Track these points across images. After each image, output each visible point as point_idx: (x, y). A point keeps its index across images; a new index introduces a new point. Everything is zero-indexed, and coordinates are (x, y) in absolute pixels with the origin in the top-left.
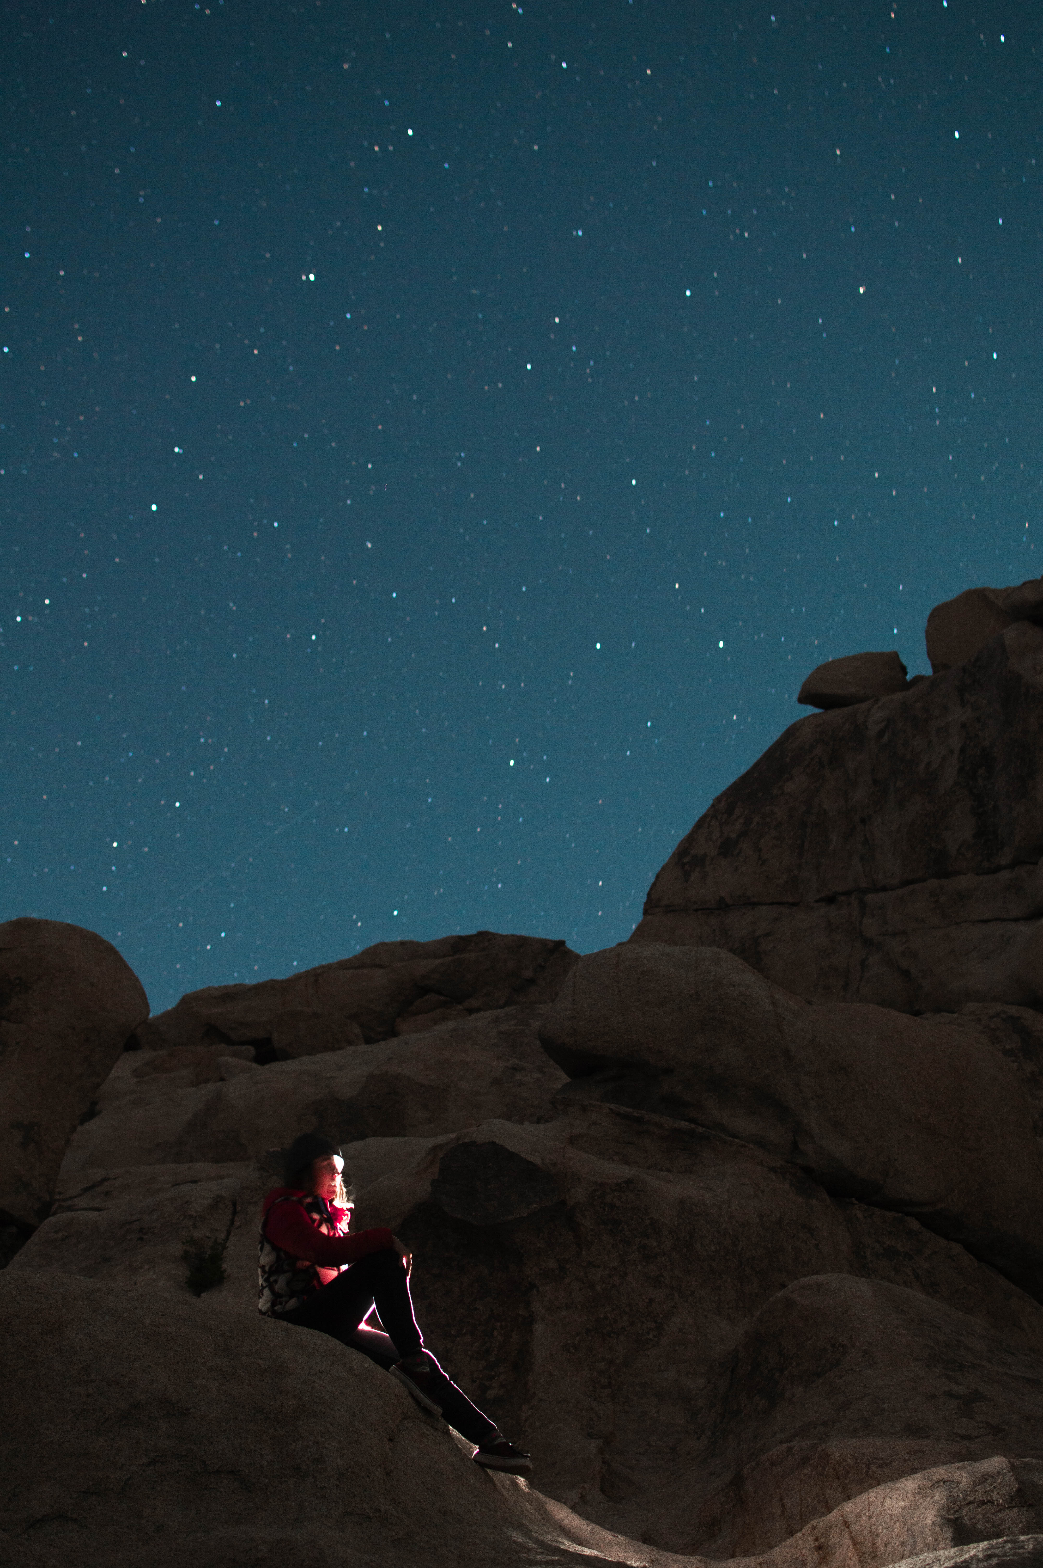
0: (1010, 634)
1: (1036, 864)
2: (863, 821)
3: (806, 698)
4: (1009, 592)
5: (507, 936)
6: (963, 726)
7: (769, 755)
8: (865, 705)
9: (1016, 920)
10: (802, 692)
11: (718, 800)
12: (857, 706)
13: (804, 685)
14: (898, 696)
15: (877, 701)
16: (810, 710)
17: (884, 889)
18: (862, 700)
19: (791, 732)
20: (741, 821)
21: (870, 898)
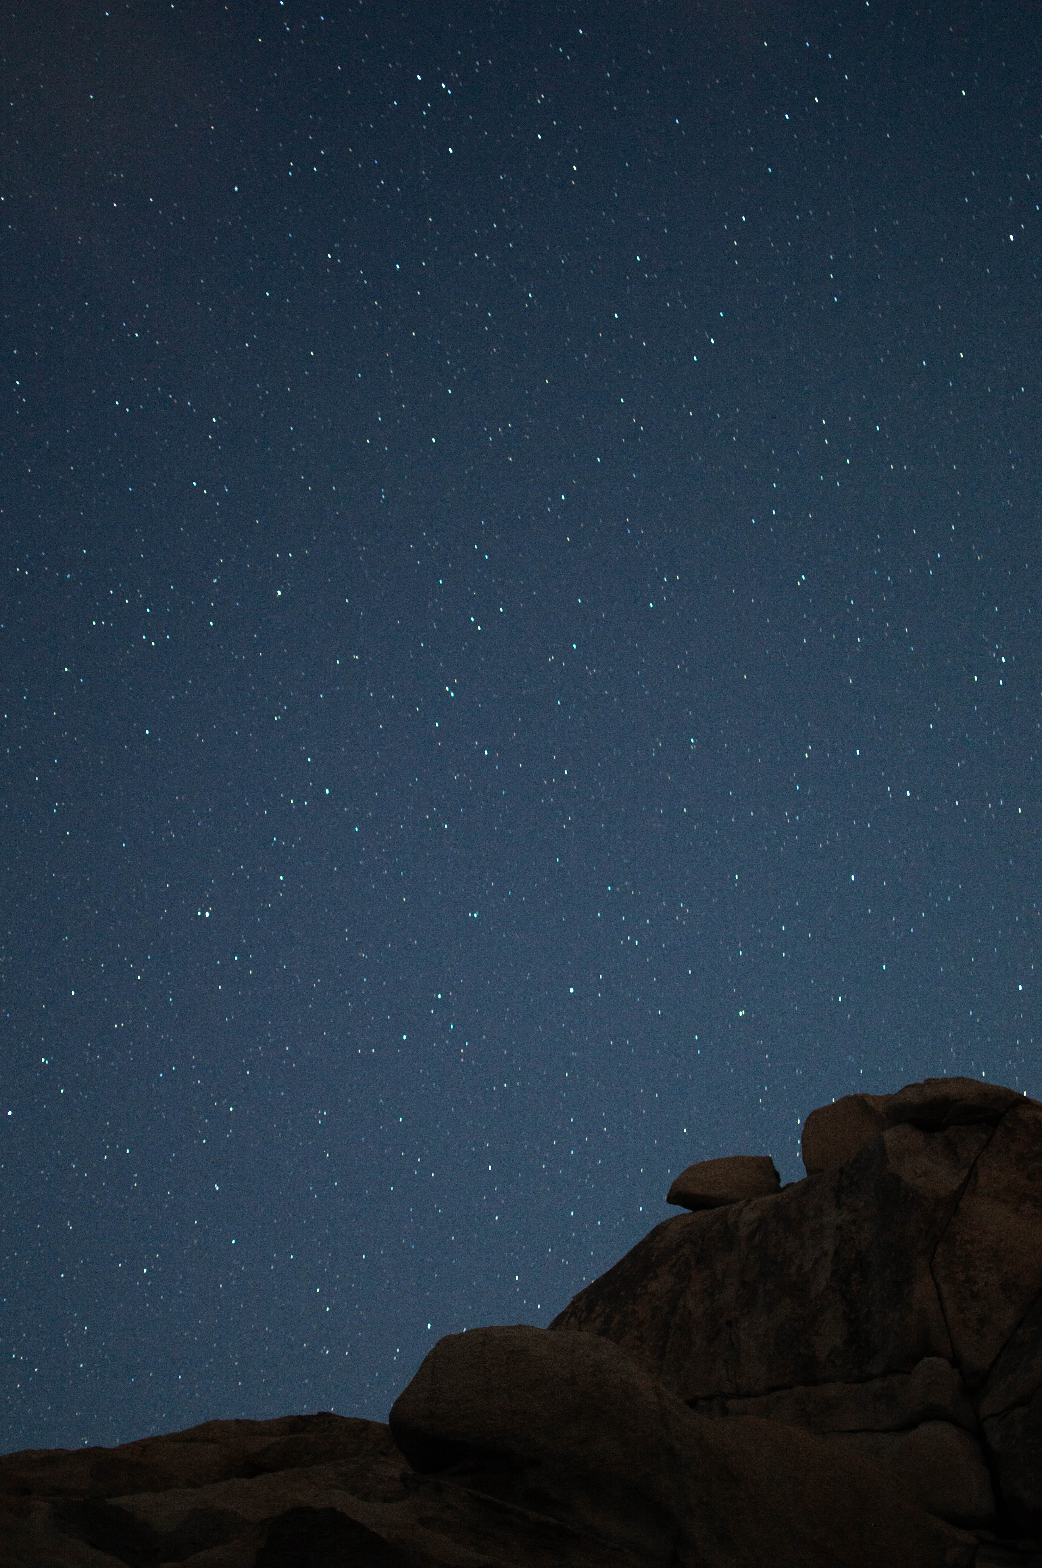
0: (890, 1136)
1: (910, 1373)
2: (729, 1323)
3: (675, 1197)
4: (889, 1097)
5: (349, 1419)
6: (839, 1228)
7: (634, 1255)
8: (735, 1207)
9: (886, 1431)
10: (671, 1192)
11: (579, 1298)
12: (728, 1207)
13: (675, 1183)
14: (771, 1198)
15: (749, 1201)
16: (678, 1210)
17: (748, 1395)
18: (732, 1202)
19: (658, 1231)
20: (602, 1319)
21: (732, 1404)
